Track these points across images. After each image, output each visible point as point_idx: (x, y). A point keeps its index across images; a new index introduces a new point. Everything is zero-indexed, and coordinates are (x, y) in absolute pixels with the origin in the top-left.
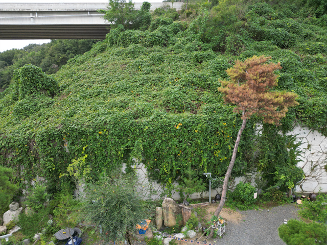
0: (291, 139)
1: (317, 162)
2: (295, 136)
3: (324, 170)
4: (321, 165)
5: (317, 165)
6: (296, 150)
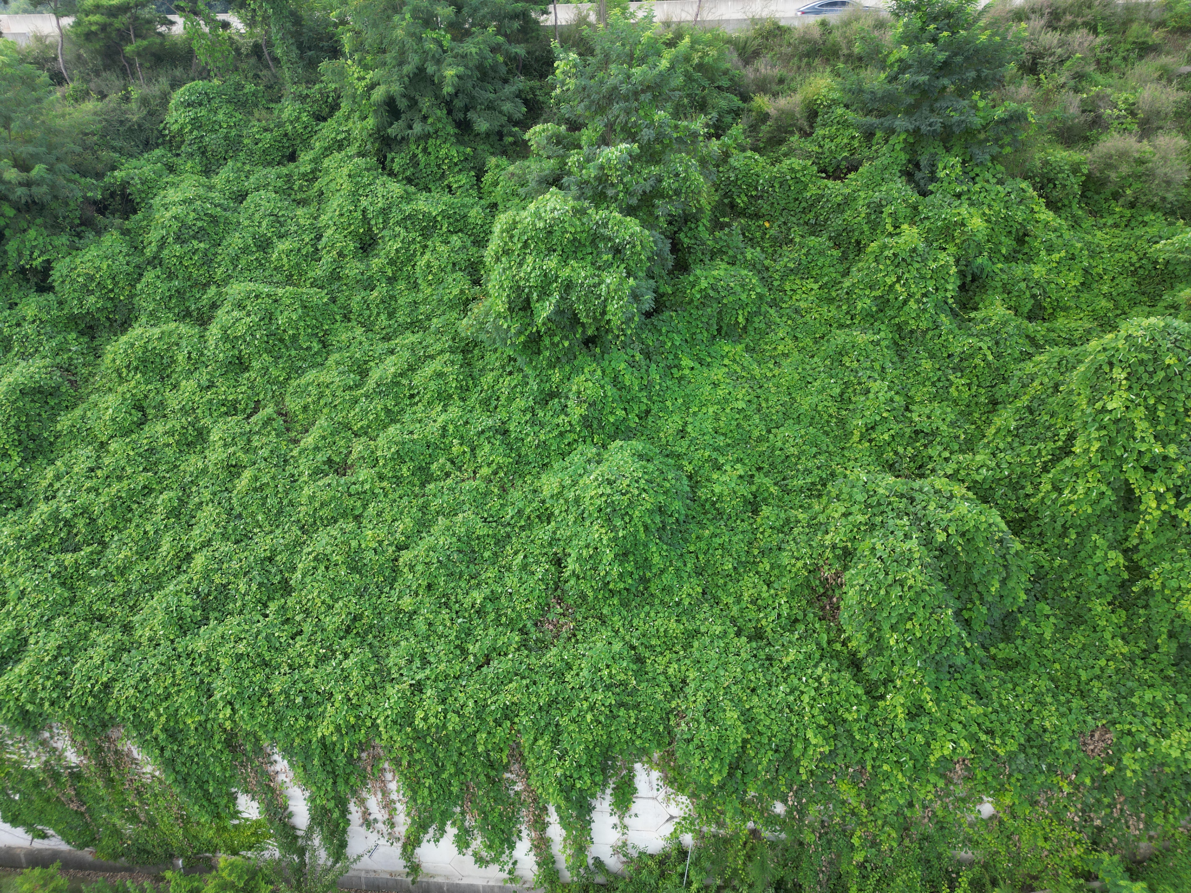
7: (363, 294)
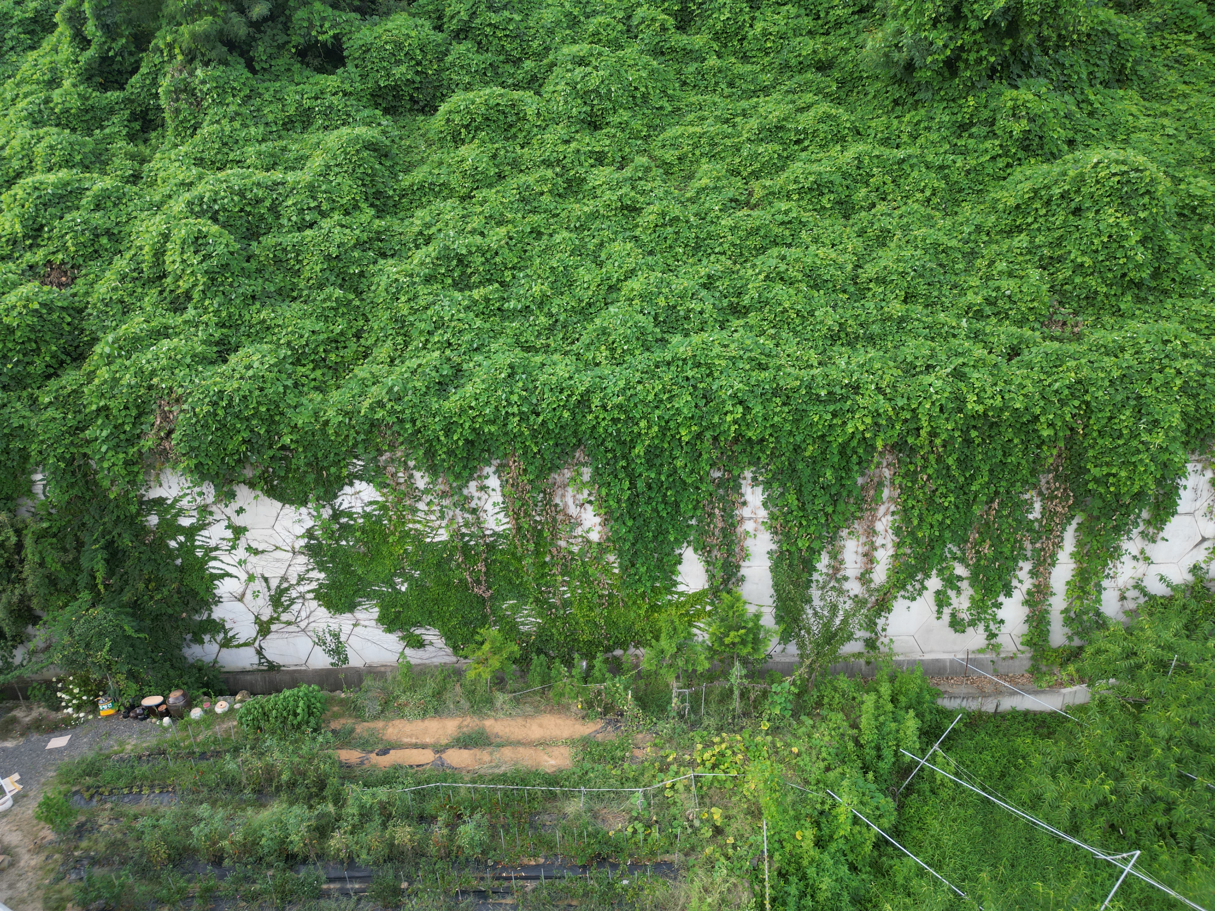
0: (166, 511)
1: (284, 579)
2: (176, 501)
3: (314, 603)
4: (302, 589)
5: (287, 589)
6: (197, 543)
7: (696, 65)
